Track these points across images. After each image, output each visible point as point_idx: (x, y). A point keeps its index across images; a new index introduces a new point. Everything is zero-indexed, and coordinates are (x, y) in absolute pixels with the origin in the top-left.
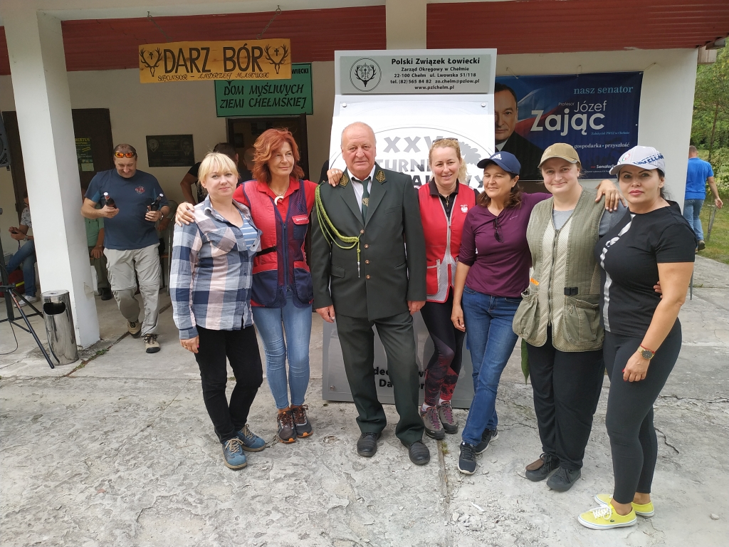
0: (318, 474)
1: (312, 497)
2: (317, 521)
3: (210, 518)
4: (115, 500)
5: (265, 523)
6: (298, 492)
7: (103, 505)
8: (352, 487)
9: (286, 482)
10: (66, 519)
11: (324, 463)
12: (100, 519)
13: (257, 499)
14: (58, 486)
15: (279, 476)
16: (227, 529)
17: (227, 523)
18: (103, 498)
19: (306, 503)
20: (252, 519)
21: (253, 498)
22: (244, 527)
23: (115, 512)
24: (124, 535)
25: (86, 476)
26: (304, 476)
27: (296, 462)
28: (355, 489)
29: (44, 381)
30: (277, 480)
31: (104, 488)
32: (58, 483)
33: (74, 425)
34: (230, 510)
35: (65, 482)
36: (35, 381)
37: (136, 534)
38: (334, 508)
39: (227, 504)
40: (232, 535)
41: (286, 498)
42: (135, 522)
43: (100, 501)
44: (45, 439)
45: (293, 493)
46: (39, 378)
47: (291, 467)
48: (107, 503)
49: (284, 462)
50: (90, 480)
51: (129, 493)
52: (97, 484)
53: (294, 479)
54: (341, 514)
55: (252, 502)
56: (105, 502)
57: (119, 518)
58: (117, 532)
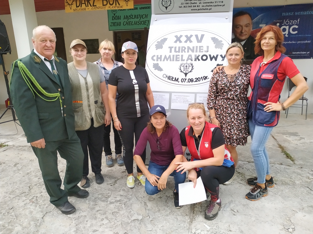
0: (131, 201)
1: (125, 213)
2: (124, 226)
3: (75, 219)
4: (36, 206)
5: (99, 225)
6: (119, 210)
7: (30, 208)
8: (146, 210)
9: (115, 204)
10: (12, 214)
11: (135, 196)
12: (27, 215)
13: (99, 212)
14: (14, 197)
15: (112, 201)
16: (81, 226)
17: (82, 223)
18: (31, 205)
19: (122, 216)
20: (94, 222)
21: (98, 211)
22: (89, 226)
23: (34, 212)
24: (34, 224)
25: (28, 193)
26: (124, 202)
27: (122, 194)
28: (147, 211)
29: (24, 148)
30: (111, 203)
31: (33, 200)
32: (14, 196)
33: (31, 169)
34: (85, 216)
35: (18, 196)
36: (21, 147)
37: (40, 225)
38: (134, 220)
39: (85, 213)
40: (83, 229)
41: (113, 212)
42: (41, 218)
43: (30, 207)
44: (16, 174)
45: (116, 210)
46: (23, 146)
47: (119, 197)
48: (32, 208)
49: (117, 194)
50: (29, 195)
51: (43, 203)
52: (31, 198)
53: (119, 203)
54: (137, 223)
55: (96, 213)
56: (32, 207)
57: (35, 216)
58: (32, 223)
